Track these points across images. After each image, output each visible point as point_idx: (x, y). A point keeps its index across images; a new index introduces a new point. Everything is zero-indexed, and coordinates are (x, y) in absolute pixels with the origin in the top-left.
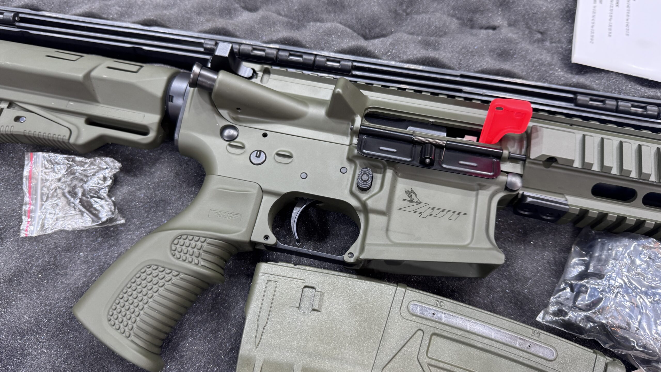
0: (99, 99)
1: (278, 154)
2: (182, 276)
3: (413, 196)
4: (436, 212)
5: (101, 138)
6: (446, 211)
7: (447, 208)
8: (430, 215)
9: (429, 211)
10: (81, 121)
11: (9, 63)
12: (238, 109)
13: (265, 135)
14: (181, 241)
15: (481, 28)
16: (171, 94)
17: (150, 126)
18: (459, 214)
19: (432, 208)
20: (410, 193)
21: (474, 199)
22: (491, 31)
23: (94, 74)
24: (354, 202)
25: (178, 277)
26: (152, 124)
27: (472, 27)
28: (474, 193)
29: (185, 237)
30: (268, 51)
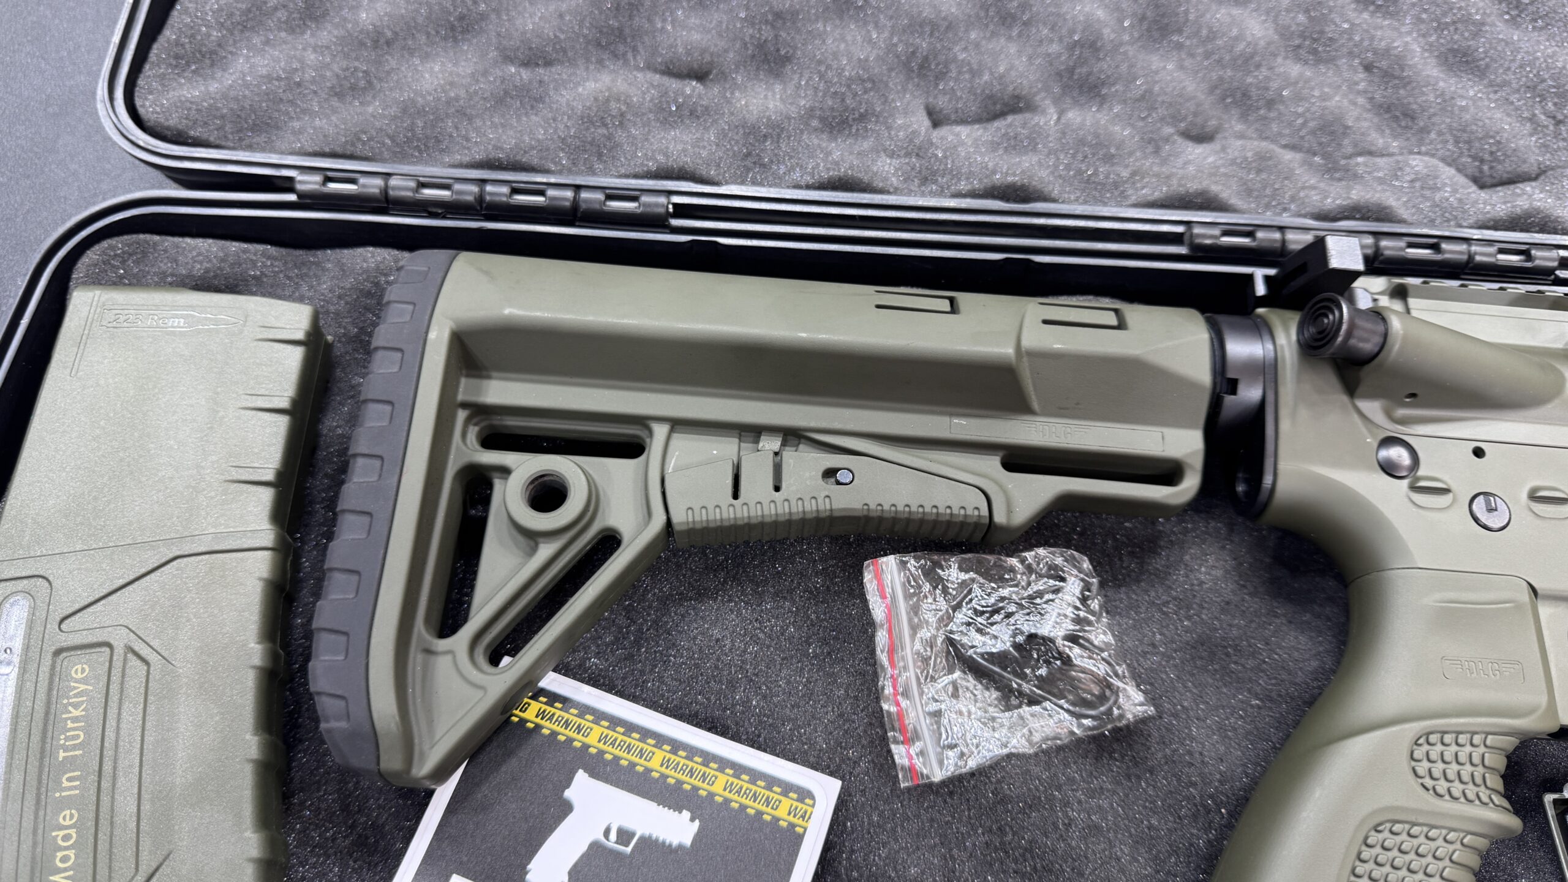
1: (1535, 498)
5: (1065, 503)
10: (992, 464)
11: (804, 335)
13: (1479, 453)
14: (1429, 752)
16: (1231, 375)
17: (1189, 461)
23: (1027, 343)
25: (1458, 845)
26: (1193, 454)
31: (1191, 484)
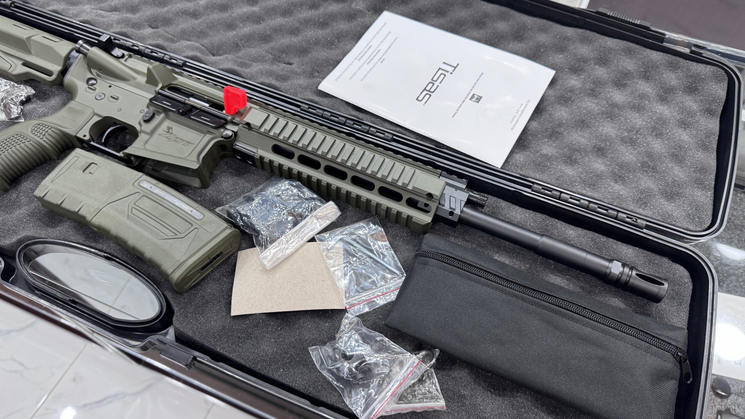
0: (33, 52)
1: (111, 97)
2: (31, 142)
3: (170, 130)
4: (178, 139)
5: (27, 74)
6: (183, 140)
7: (185, 139)
8: (174, 141)
9: (175, 139)
10: (19, 63)
12: (100, 70)
13: (110, 86)
14: (38, 127)
15: (285, 63)
16: (70, 56)
17: (54, 72)
18: (189, 143)
19: (177, 138)
20: (169, 128)
21: (201, 138)
22: (289, 66)
23: (33, 38)
24: (138, 128)
25: (29, 143)
26: (56, 71)
27: (279, 62)
28: (203, 135)
29: (41, 125)
30: (141, 47)
31: (54, 77)
